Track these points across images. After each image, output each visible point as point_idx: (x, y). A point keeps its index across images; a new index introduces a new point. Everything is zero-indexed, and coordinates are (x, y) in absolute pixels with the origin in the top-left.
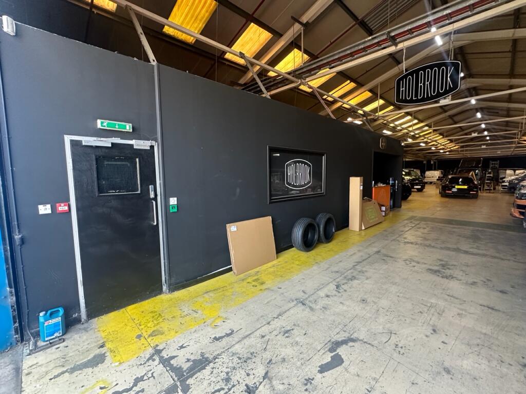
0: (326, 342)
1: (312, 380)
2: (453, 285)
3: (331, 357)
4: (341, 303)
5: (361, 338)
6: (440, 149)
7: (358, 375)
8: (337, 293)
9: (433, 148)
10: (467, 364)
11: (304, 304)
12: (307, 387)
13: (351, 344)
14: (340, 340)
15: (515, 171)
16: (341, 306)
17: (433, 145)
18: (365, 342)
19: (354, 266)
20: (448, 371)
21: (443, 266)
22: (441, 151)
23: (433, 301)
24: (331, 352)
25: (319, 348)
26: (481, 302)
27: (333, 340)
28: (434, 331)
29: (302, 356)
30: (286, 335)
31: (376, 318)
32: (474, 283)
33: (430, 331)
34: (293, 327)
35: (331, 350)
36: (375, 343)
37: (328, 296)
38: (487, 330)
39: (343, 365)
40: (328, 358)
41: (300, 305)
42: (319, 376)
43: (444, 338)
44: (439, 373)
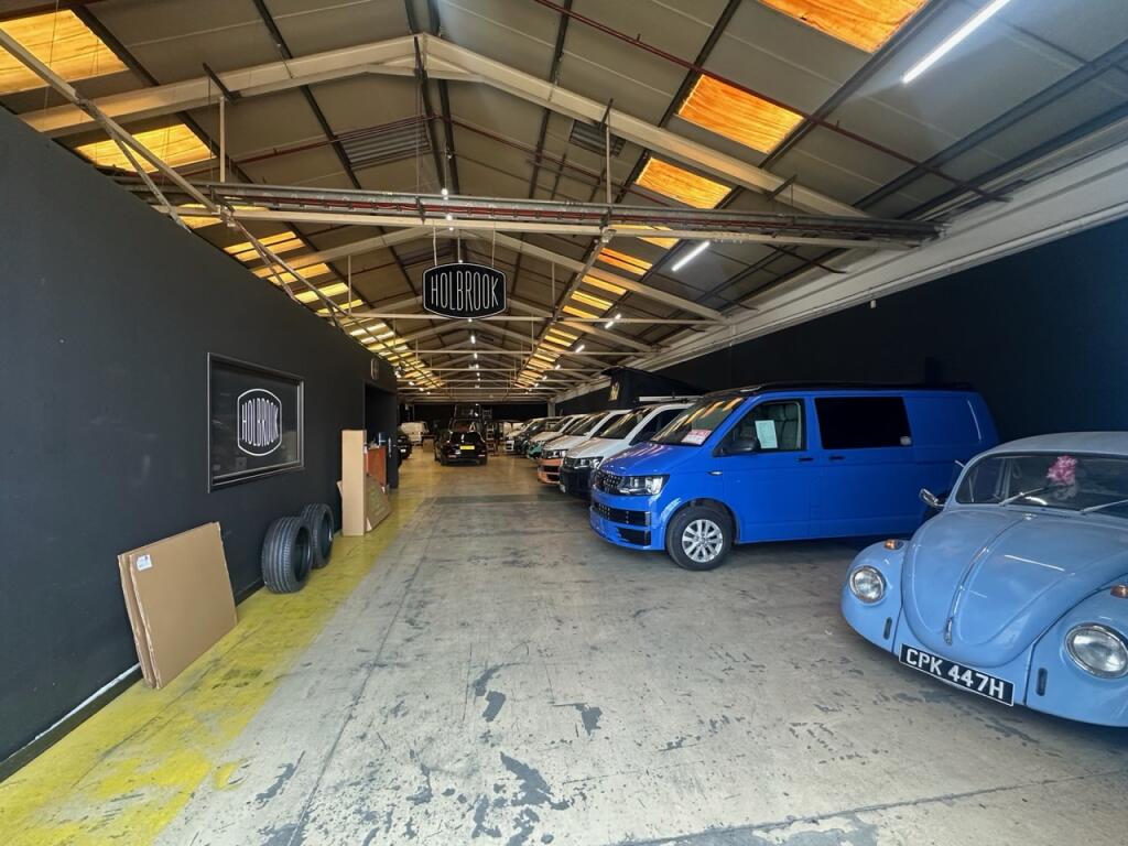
0: (464, 689)
1: (489, 731)
2: (540, 571)
3: (487, 699)
4: (436, 640)
5: (500, 664)
6: (420, 386)
7: (531, 697)
8: (419, 631)
9: (411, 383)
10: (602, 635)
11: (382, 666)
12: (490, 743)
13: (494, 675)
14: (479, 677)
15: (512, 423)
16: (441, 644)
17: (411, 378)
18: (508, 665)
19: (407, 587)
20: (594, 648)
21: (515, 554)
22: (421, 389)
23: (535, 594)
24: (482, 694)
25: (464, 701)
26: (574, 579)
27: (471, 683)
28: (559, 621)
29: (449, 720)
30: (399, 714)
31: (496, 636)
32: (556, 564)
33: (556, 624)
34: (399, 700)
35: (480, 693)
36: (518, 660)
37: (409, 640)
38: (595, 601)
39: (507, 698)
40: (484, 703)
41: (376, 669)
42: (492, 724)
43: (571, 624)
44: (590, 654)
